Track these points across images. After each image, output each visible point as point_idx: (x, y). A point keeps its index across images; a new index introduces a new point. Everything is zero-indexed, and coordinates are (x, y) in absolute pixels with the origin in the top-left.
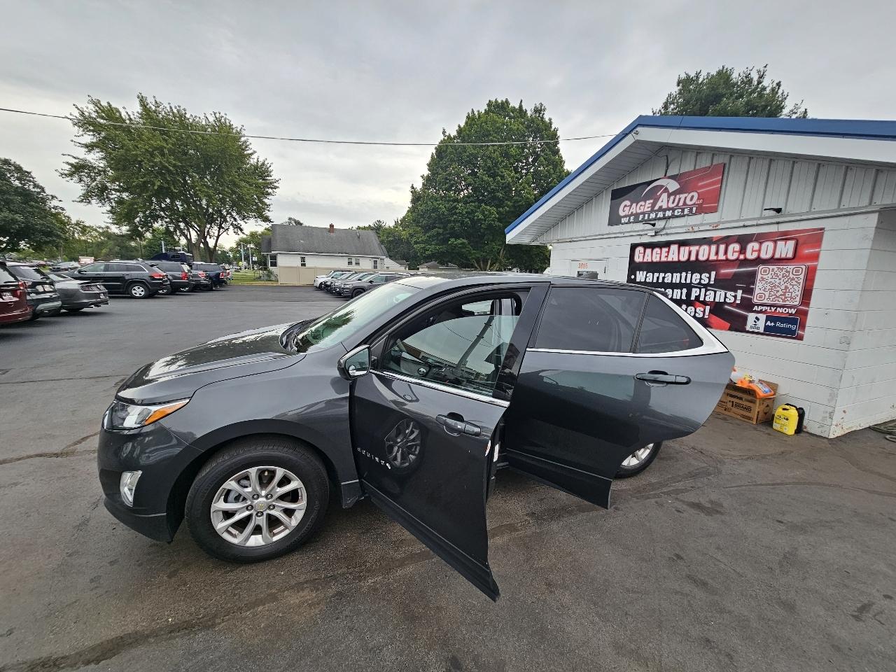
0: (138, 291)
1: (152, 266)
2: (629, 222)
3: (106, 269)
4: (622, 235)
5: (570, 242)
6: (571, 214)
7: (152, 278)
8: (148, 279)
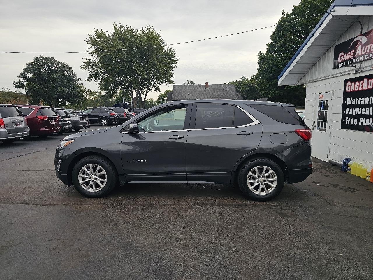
0: (104, 122)
1: (111, 110)
2: (343, 66)
3: (93, 111)
4: (340, 75)
5: (315, 82)
6: (315, 64)
7: (110, 115)
8: (108, 116)
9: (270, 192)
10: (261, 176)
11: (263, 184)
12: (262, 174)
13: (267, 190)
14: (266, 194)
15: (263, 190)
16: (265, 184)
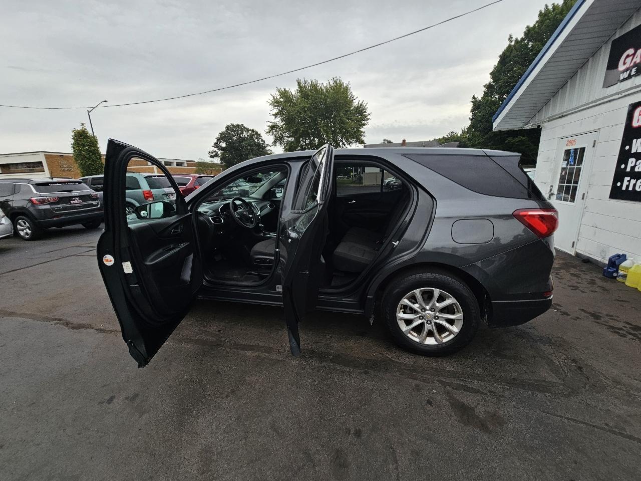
2: (630, 77)
4: (620, 96)
5: (560, 117)
6: (563, 86)
9: (445, 340)
10: (428, 308)
11: (431, 323)
12: (430, 305)
13: (440, 335)
14: (436, 343)
15: (430, 334)
16: (436, 323)
